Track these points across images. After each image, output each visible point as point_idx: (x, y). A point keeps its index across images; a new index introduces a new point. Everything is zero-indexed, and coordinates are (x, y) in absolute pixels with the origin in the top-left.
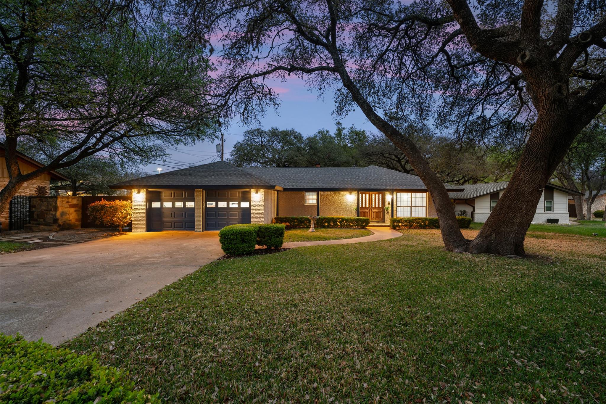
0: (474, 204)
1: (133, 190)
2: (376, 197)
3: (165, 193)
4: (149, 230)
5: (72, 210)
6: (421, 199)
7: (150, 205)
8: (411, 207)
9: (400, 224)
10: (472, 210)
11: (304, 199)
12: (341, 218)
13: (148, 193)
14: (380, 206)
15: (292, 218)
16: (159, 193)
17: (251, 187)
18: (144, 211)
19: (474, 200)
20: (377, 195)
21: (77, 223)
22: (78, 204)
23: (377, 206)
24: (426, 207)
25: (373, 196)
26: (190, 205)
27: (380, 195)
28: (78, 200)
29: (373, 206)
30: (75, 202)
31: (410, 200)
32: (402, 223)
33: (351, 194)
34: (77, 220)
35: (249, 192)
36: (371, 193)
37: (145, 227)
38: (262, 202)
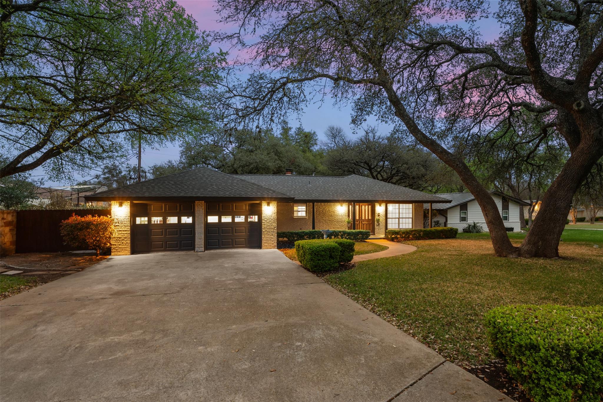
0: (447, 214)
1: (113, 202)
2: (366, 208)
3: (153, 206)
4: (133, 252)
5: (7, 229)
6: (407, 210)
7: (134, 221)
8: (399, 218)
9: (399, 236)
10: (445, 221)
11: (293, 211)
12: (343, 232)
13: (132, 206)
14: (370, 218)
15: (291, 233)
16: (146, 205)
17: (263, 199)
18: (129, 228)
19: (447, 211)
20: (367, 206)
21: (11, 246)
22: (13, 221)
23: (367, 218)
24: (412, 218)
25: (363, 207)
26: (187, 220)
27: (370, 206)
28: (13, 216)
29: (363, 218)
30: (9, 218)
31: (397, 211)
32: (400, 235)
33: (342, 206)
34: (11, 243)
35: (260, 205)
36: (361, 204)
37: (129, 249)
38: (275, 216)
